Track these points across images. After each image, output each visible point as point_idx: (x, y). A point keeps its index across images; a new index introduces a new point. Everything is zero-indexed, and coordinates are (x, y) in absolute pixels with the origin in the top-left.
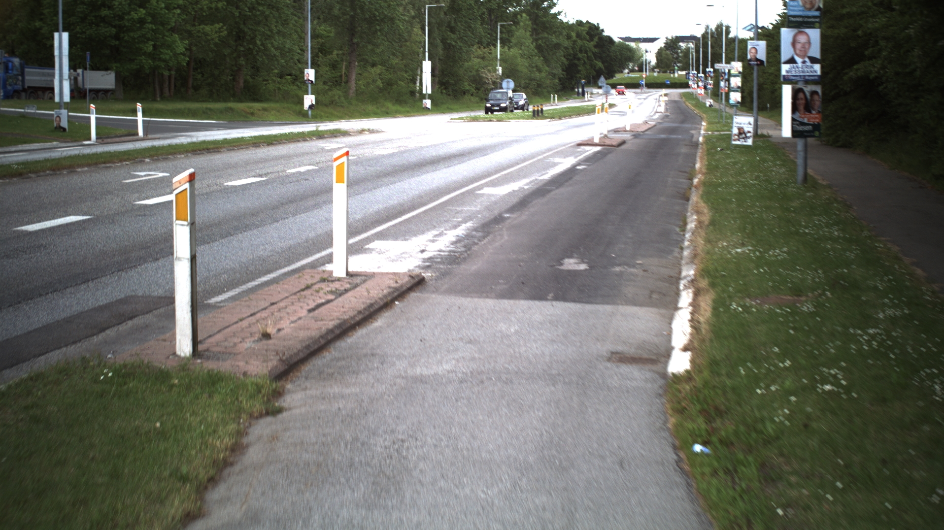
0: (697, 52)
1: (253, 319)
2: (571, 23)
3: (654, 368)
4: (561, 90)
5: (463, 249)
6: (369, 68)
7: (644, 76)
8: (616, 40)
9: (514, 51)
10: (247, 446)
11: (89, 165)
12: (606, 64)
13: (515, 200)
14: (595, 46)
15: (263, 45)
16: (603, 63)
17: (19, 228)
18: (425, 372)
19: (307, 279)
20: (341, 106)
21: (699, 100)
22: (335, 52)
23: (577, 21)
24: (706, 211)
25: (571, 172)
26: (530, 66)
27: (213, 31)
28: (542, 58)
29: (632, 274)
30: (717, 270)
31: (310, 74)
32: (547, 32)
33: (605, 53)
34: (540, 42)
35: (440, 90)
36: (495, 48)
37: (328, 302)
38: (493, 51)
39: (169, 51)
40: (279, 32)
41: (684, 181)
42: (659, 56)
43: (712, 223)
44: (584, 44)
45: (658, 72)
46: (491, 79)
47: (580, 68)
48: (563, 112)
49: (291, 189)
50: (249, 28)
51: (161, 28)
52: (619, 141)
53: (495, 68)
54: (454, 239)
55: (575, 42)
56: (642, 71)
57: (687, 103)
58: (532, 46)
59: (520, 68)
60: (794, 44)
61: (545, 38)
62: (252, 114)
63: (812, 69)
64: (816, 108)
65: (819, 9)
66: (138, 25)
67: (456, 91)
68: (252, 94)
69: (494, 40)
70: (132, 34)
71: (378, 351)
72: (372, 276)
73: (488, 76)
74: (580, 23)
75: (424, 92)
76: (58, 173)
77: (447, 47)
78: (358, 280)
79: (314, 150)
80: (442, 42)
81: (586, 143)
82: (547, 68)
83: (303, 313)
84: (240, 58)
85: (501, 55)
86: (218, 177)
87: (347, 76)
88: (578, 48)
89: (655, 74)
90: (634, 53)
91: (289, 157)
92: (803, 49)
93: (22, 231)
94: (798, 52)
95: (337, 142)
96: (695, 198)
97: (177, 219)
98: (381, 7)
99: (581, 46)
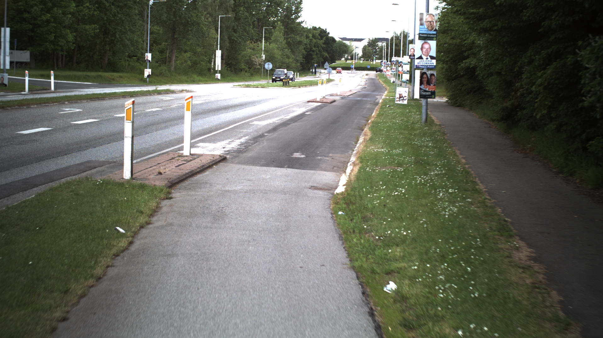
0: (387, 48)
1: (151, 169)
2: (309, 28)
3: (330, 192)
4: (302, 70)
5: (244, 148)
6: (183, 53)
7: (354, 63)
8: (337, 39)
9: (273, 45)
10: (162, 207)
11: (37, 104)
12: (330, 55)
13: (270, 128)
14: (324, 44)
15: (120, 37)
16: (328, 54)
17: (19, 132)
18: (230, 189)
19: (171, 156)
20: (167, 76)
21: (387, 78)
22: (164, 43)
23: (313, 27)
24: (369, 134)
25: (303, 115)
26: (282, 54)
27: (91, 29)
28: (290, 50)
29: (326, 160)
30: (365, 157)
31: (149, 56)
32: (294, 34)
33: (330, 48)
34: (289, 40)
35: (226, 68)
36: (261, 43)
37: (184, 164)
38: (260, 45)
39: (64, 40)
40: (130, 30)
41: (364, 121)
42: (364, 50)
43: (371, 139)
44: (317, 41)
45: (363, 60)
46: (258, 62)
47: (314, 57)
48: (302, 83)
49: (151, 119)
50: (112, 27)
51: (59, 25)
52: (331, 100)
53: (261, 55)
54: (239, 143)
55: (311, 40)
56: (353, 60)
57: (380, 80)
58: (284, 43)
59: (276, 56)
60: (422, 49)
61: (292, 37)
62: (113, 79)
63: (431, 62)
64: (433, 83)
65: (436, 30)
66: (46, 24)
67: (236, 69)
68: (113, 67)
69: (260, 38)
70: (42, 29)
71: (208, 182)
72: (201, 155)
73: (256, 60)
74: (315, 28)
75: (216, 69)
76: (22, 107)
77: (232, 41)
78: (196, 157)
79: (157, 100)
80: (228, 38)
81: (313, 101)
82: (293, 56)
83: (174, 167)
84: (106, 45)
85: (264, 47)
86: (109, 112)
87: (169, 58)
88: (313, 44)
89: (361, 62)
90: (348, 48)
91: (144, 103)
92: (427, 52)
93: (21, 134)
94: (424, 53)
95: (169, 97)
96: (366, 129)
97: (126, 120)
98: (192, 16)
99: (315, 43)
